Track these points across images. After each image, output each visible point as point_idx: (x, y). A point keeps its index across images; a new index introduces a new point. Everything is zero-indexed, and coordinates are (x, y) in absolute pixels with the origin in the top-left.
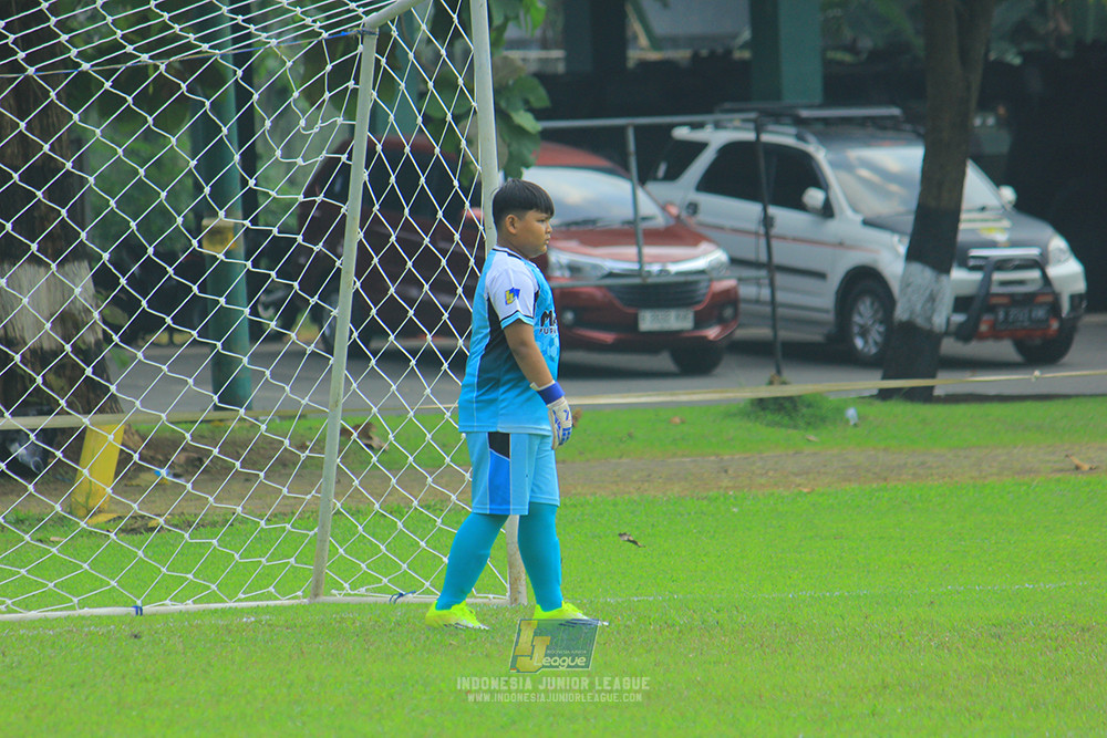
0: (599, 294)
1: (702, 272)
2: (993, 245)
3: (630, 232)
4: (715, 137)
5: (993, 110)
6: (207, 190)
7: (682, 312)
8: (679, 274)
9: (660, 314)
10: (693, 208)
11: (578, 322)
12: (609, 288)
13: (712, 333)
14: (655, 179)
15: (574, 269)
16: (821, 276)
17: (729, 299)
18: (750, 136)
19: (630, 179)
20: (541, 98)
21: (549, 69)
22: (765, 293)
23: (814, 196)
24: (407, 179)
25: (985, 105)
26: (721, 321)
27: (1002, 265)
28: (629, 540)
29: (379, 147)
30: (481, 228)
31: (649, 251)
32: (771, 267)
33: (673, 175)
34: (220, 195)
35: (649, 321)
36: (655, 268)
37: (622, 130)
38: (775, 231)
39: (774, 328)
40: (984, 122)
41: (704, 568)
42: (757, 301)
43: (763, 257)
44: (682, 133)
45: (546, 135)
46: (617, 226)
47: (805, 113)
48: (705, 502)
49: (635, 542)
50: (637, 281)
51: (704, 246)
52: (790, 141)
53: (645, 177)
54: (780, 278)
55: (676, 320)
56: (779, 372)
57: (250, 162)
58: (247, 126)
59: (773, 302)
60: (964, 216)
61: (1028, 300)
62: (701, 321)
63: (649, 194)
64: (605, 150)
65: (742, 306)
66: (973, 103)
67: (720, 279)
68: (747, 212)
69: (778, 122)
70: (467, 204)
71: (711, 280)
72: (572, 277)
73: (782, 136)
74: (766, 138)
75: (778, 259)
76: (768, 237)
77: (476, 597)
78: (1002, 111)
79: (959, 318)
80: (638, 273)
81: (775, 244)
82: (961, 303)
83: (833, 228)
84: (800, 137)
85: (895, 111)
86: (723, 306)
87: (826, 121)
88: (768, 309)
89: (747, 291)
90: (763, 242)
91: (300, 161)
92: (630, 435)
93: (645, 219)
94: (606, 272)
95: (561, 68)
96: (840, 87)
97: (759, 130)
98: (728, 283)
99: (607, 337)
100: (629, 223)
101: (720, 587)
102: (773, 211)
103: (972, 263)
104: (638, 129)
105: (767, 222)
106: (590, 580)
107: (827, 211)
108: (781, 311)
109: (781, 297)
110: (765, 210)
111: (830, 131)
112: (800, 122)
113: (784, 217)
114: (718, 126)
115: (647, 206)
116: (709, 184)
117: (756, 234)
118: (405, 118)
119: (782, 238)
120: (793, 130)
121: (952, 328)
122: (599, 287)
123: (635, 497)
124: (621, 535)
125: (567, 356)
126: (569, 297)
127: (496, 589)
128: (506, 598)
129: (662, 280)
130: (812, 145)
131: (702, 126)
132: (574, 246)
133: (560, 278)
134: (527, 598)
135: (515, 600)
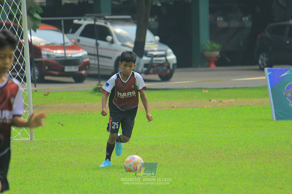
0: (54, 62)
1: (81, 57)
2: (153, 51)
3: (63, 47)
4: (85, 22)
5: (154, 17)
7: (75, 67)
8: (75, 57)
9: (70, 67)
10: (79, 41)
11: (49, 69)
12: (57, 60)
13: (83, 72)
14: (69, 33)
15: (48, 56)
16: (111, 58)
17: (88, 63)
18: (92, 22)
19: (62, 33)
20: (41, 11)
21: (42, 5)
22: (97, 62)
23: (109, 38)
25: (152, 16)
26: (85, 69)
27: (156, 56)
28: (61, 124)
30: (23, 45)
31: (67, 52)
32: (98, 56)
33: (73, 32)
35: (67, 69)
36: (69, 55)
37: (60, 21)
38: (99, 46)
39: (99, 71)
40: (151, 20)
41: (80, 132)
42: (95, 64)
43: (96, 53)
44: (76, 21)
46: (59, 45)
47: (107, 17)
48: (80, 115)
49: (63, 125)
50: (64, 59)
51: (81, 50)
52: (103, 24)
53: (66, 32)
54: (100, 59)
55: (74, 69)
56: (100, 82)
59: (98, 65)
60: (146, 43)
61: (162, 65)
62: (80, 69)
63: (67, 37)
64: (56, 25)
65: (91, 66)
66: (149, 15)
67: (85, 58)
68: (92, 42)
69: (100, 19)
70: (20, 38)
71: (83, 59)
72: (48, 57)
73: (100, 23)
74: (97, 23)
75: (100, 54)
76: (97, 48)
77: (21, 139)
78: (156, 17)
79: (145, 69)
80: (65, 57)
81: (99, 50)
82: (146, 66)
83: (114, 46)
84: (106, 23)
85: (129, 17)
86: (86, 65)
87: (112, 19)
88: (97, 66)
89: (92, 62)
90: (96, 50)
92: (62, 98)
93: (66, 43)
94: (56, 57)
95: (45, 5)
96: (116, 10)
97: (95, 21)
98: (87, 60)
99: (57, 73)
100: (62, 44)
101: (84, 136)
102: (99, 42)
103: (149, 56)
104: (64, 20)
105: (97, 44)
106: (51, 134)
107: (112, 42)
108: (100, 67)
109: (100, 63)
110: (96, 42)
111: (114, 21)
112: (105, 19)
113: (101, 43)
114: (85, 20)
115: (67, 40)
116: (83, 34)
117: (94, 47)
118: (4, 16)
119: (101, 48)
120: (104, 21)
121: (143, 71)
122: (55, 60)
123: (63, 113)
124: (59, 123)
125: (46, 78)
126: (47, 63)
127: (27, 136)
128: (29, 139)
129: (71, 58)
130: (109, 26)
131: (80, 20)
132: (48, 49)
133: (44, 58)
134: (34, 139)
135: (31, 139)
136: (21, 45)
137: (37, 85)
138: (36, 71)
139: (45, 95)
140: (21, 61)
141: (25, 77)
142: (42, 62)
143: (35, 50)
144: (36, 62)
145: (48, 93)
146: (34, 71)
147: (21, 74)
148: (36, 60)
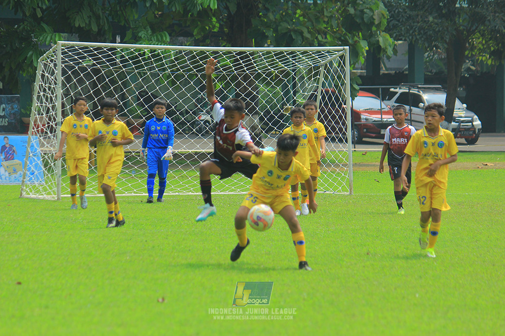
0: (372, 125)
2: (461, 117)
3: (380, 112)
4: (399, 91)
5: (462, 87)
6: (285, 99)
11: (367, 132)
12: (374, 124)
14: (385, 100)
15: (366, 119)
18: (408, 91)
19: (380, 100)
20: (360, 81)
21: (362, 75)
23: (421, 105)
24: (330, 99)
25: (460, 86)
27: (463, 122)
28: (377, 181)
29: (324, 91)
30: (346, 110)
31: (383, 116)
32: (411, 121)
33: (389, 99)
34: (288, 101)
35: (383, 132)
36: (385, 120)
37: (379, 88)
38: (412, 112)
40: (460, 89)
43: (409, 118)
44: (392, 90)
45: (361, 89)
46: (376, 110)
47: (420, 86)
50: (381, 123)
52: (417, 92)
53: (383, 99)
54: (413, 123)
57: (295, 94)
58: (294, 86)
60: (455, 110)
61: (468, 130)
63: (384, 103)
64: (375, 93)
66: (458, 85)
69: (414, 88)
70: (343, 104)
72: (366, 121)
73: (414, 91)
74: (411, 91)
75: (412, 119)
76: (410, 113)
78: (464, 87)
80: (381, 121)
81: (412, 115)
82: (454, 130)
84: (418, 92)
85: (440, 86)
87: (424, 88)
91: (306, 93)
93: (383, 109)
94: (374, 120)
95: (365, 74)
96: (428, 80)
97: (409, 90)
99: (374, 135)
100: (379, 110)
102: (412, 108)
103: (456, 121)
104: (382, 88)
105: (411, 110)
110: (410, 107)
111: (426, 90)
112: (418, 88)
113: (414, 109)
114: (400, 88)
115: (383, 106)
116: (398, 101)
118: (330, 85)
119: (414, 114)
120: (417, 90)
124: (375, 180)
125: (364, 139)
126: (365, 126)
127: (347, 191)
128: (349, 193)
129: (386, 122)
130: (421, 93)
131: (397, 88)
132: (367, 114)
133: (363, 121)
134: (354, 193)
135: (350, 194)
136: (343, 111)
137: (356, 146)
138: (356, 133)
139: (363, 154)
140: (344, 124)
141: (347, 138)
142: (361, 124)
143: (356, 115)
144: (355, 125)
145: (366, 153)
146: (354, 133)
147: (343, 136)
148: (356, 123)
